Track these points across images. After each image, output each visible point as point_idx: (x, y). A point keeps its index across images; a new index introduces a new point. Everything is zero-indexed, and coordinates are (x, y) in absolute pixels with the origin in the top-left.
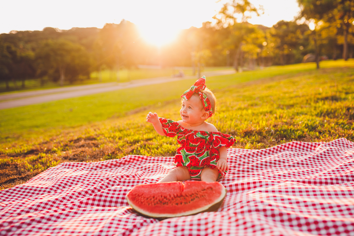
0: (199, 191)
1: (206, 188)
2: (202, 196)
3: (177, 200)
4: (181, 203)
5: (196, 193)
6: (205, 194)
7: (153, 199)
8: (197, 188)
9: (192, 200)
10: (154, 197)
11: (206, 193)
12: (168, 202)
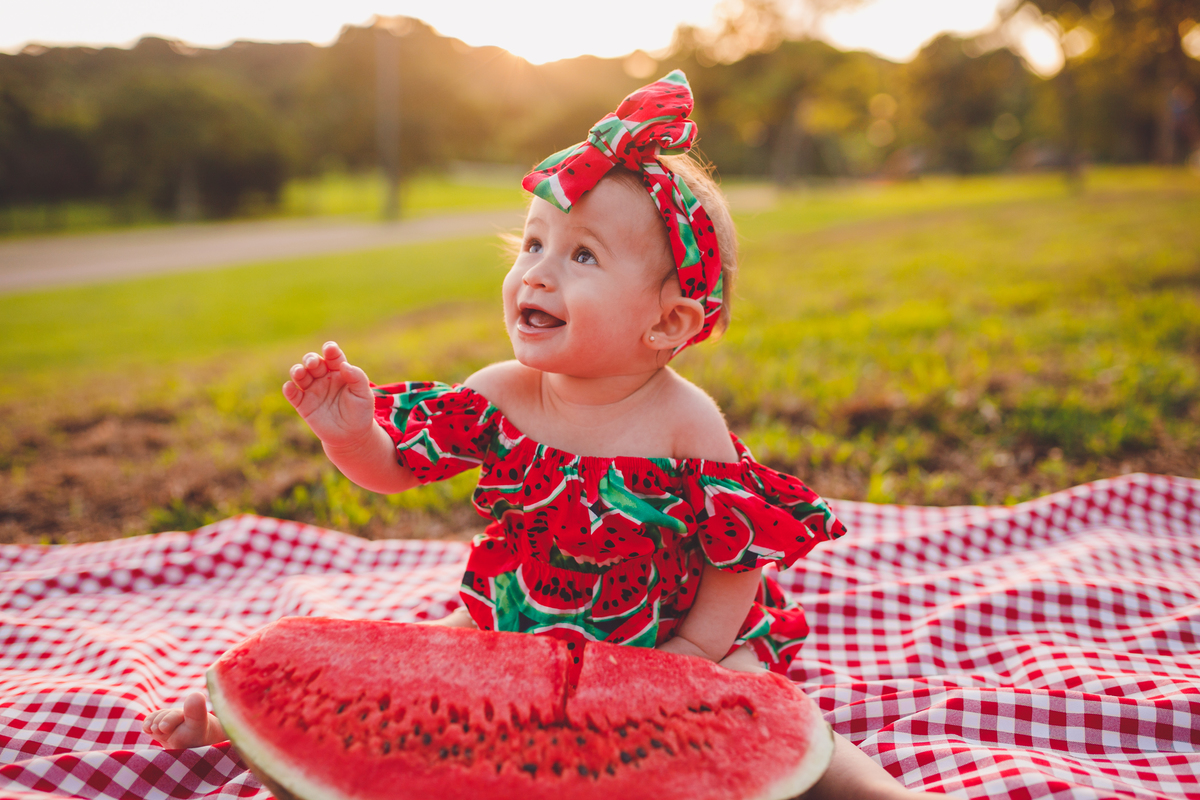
0: (670, 710)
1: (713, 699)
2: (693, 742)
3: (532, 743)
4: (557, 770)
5: (650, 720)
6: (710, 731)
7: (376, 715)
8: (659, 691)
9: (625, 759)
10: (384, 701)
11: (719, 728)
12: (470, 749)
